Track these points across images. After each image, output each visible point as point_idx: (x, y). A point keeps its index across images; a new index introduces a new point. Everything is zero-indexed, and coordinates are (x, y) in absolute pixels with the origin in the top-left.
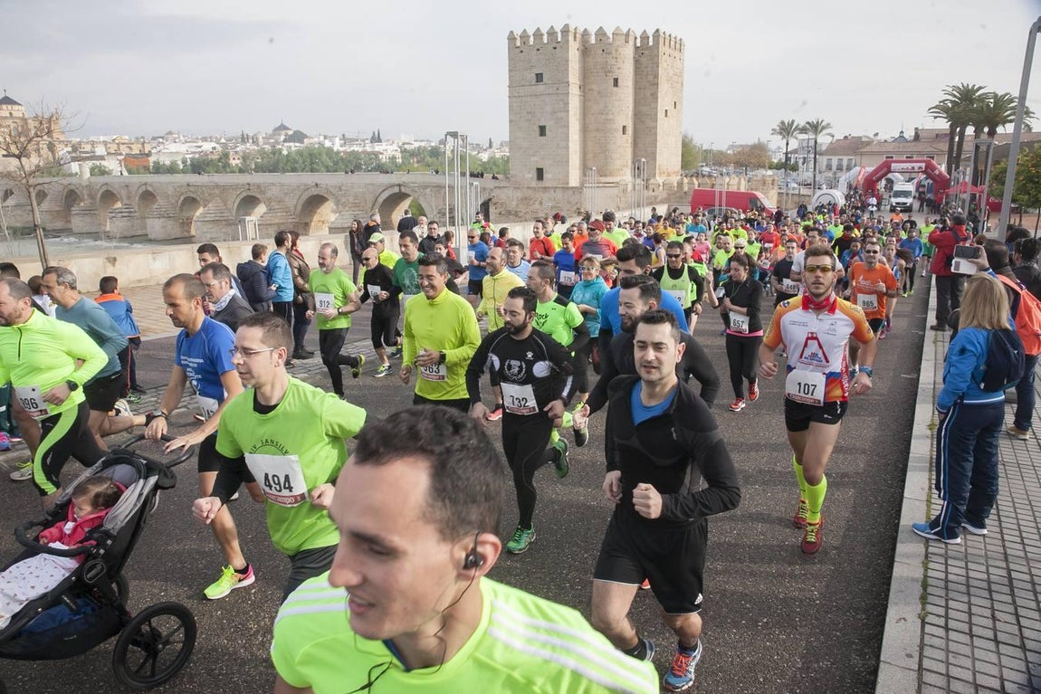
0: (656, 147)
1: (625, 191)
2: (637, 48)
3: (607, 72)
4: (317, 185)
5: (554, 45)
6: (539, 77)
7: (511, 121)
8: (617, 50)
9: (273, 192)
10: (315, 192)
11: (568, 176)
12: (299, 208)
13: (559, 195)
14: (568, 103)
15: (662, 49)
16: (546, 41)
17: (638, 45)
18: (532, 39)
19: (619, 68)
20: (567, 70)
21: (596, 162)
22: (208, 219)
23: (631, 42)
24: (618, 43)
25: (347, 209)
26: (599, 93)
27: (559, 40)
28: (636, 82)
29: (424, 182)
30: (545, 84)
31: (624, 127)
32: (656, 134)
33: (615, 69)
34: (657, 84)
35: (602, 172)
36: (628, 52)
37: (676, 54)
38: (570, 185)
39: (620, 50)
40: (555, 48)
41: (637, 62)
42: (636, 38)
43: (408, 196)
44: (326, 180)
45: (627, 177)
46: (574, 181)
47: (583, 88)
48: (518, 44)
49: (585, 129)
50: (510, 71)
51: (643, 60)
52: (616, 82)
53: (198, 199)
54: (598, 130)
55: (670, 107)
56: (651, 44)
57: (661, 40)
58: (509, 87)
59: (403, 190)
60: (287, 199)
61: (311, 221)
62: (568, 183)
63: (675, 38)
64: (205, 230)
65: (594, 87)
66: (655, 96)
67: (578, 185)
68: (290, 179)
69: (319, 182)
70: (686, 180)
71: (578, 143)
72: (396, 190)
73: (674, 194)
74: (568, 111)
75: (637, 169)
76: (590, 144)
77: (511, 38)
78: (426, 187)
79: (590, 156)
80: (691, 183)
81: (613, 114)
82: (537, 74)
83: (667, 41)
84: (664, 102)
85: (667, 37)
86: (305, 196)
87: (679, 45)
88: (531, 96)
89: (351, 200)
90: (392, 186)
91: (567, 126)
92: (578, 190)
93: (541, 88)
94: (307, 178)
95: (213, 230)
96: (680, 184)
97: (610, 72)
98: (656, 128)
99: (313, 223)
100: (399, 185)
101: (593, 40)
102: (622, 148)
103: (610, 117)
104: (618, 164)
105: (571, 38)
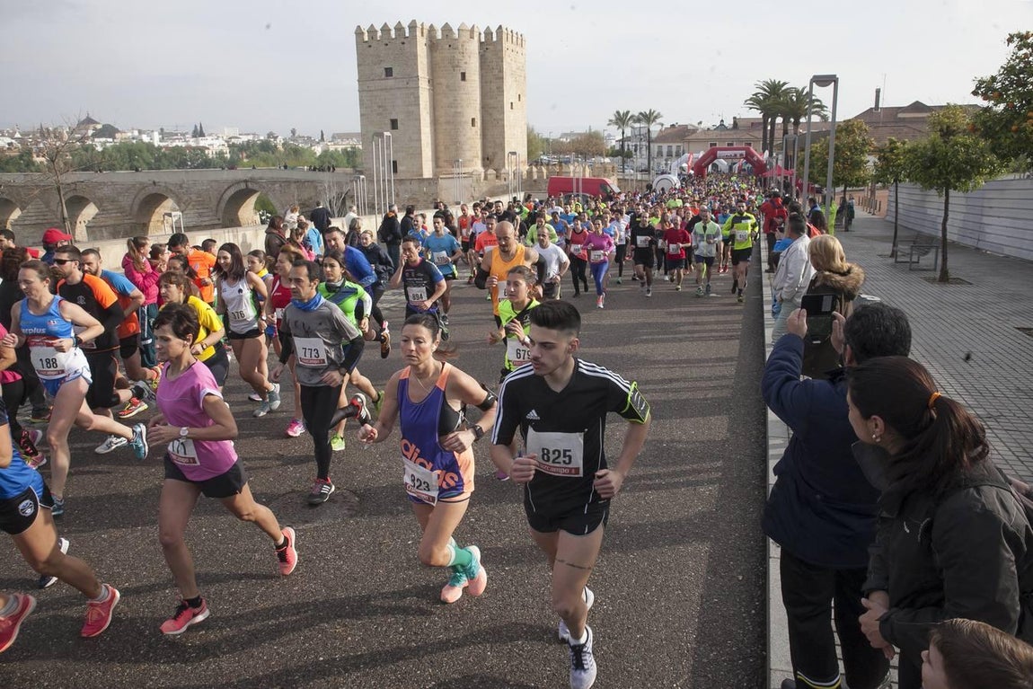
0: (504, 138)
1: (478, 181)
2: (481, 43)
3: (455, 67)
4: (154, 183)
5: (403, 40)
6: (389, 72)
7: (362, 115)
8: (462, 46)
9: (106, 191)
10: (153, 190)
11: (421, 168)
12: (136, 208)
13: (415, 186)
14: (419, 97)
15: (506, 45)
16: (394, 37)
17: (483, 40)
18: (379, 34)
19: (466, 63)
20: (416, 64)
21: (448, 155)
22: (29, 222)
23: (476, 38)
24: (464, 39)
25: (190, 207)
26: (447, 87)
27: (407, 35)
28: (482, 77)
29: (273, 178)
30: (396, 78)
31: (473, 120)
32: (503, 126)
33: (462, 64)
34: (503, 78)
35: (454, 162)
36: (473, 48)
37: (518, 49)
38: (425, 176)
39: (466, 46)
40: (403, 43)
41: (482, 57)
42: (480, 34)
43: (255, 192)
44: (168, 177)
45: (478, 167)
46: (428, 172)
47: (432, 82)
48: (366, 39)
49: (435, 122)
50: (359, 65)
51: (488, 54)
52: (463, 76)
53: (13, 200)
54: (448, 123)
55: (515, 100)
56: (495, 39)
57: (504, 36)
58: (358, 81)
59: (250, 185)
60: (121, 198)
61: (149, 221)
62: (422, 175)
63: (517, 34)
64: (26, 234)
65: (443, 81)
66: (500, 90)
67: (431, 177)
68: (123, 176)
69: (156, 180)
70: (535, 169)
71: (430, 135)
72: (243, 186)
73: (529, 184)
74: (419, 105)
75: (487, 161)
76: (441, 136)
77: (359, 33)
78: (274, 183)
79: (441, 148)
80: (540, 172)
81: (462, 107)
82: (386, 69)
83: (510, 37)
84: (509, 95)
85: (510, 33)
86: (142, 196)
87: (520, 41)
88: (382, 90)
89: (194, 197)
90: (238, 182)
91: (418, 120)
92: (433, 181)
93: (390, 82)
94: (145, 176)
95: (35, 234)
96: (530, 173)
97: (457, 66)
98: (503, 120)
99: (151, 224)
100: (246, 181)
101: (439, 35)
102: (472, 139)
103: (459, 110)
104: (468, 155)
105: (419, 34)
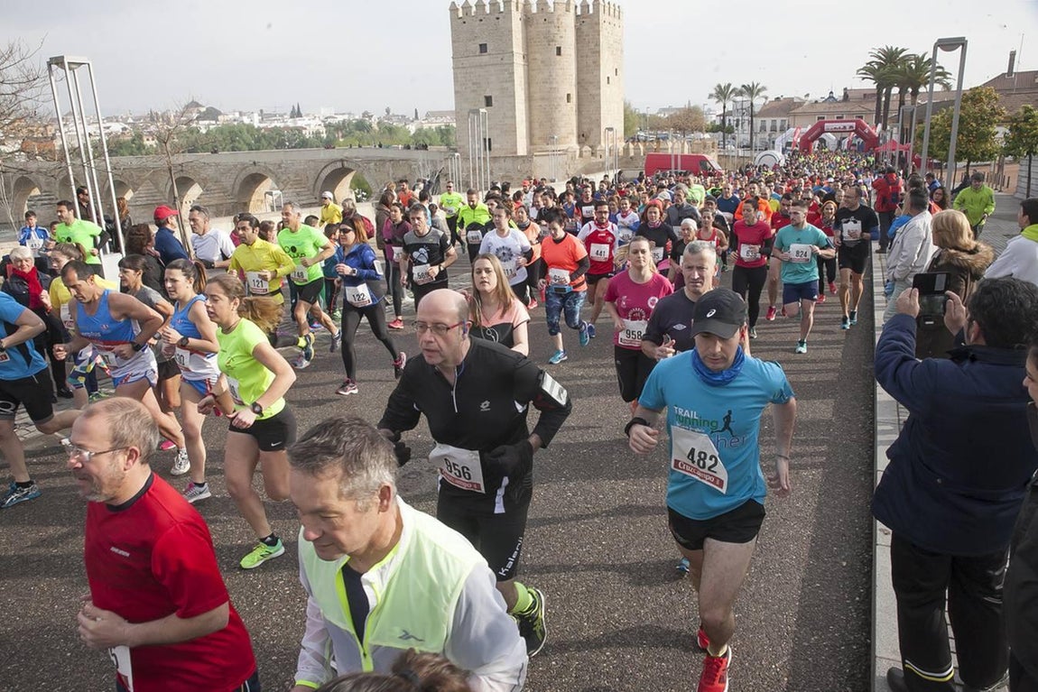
0: (600, 114)
1: (573, 158)
2: (577, 16)
3: (550, 41)
4: (254, 163)
5: (497, 15)
6: (483, 48)
7: (456, 92)
8: (558, 19)
9: (210, 172)
10: (253, 170)
11: (516, 146)
12: (237, 188)
13: (508, 164)
14: (513, 73)
15: (603, 17)
16: (488, 12)
17: (579, 13)
18: (474, 9)
19: (561, 37)
20: (511, 40)
21: (542, 132)
22: (140, 203)
23: (572, 11)
24: (559, 12)
25: (289, 186)
26: (542, 62)
27: (502, 10)
28: (578, 51)
29: (367, 157)
30: (490, 54)
31: (568, 95)
32: (600, 101)
33: (557, 37)
34: (599, 52)
35: (549, 139)
36: (569, 22)
37: (616, 21)
38: (519, 154)
39: (562, 19)
40: (498, 18)
41: (578, 30)
42: (576, 7)
43: (350, 170)
44: (267, 157)
45: (573, 143)
46: (522, 150)
47: (526, 57)
48: (461, 15)
49: (529, 99)
50: (453, 42)
51: (584, 28)
52: (559, 49)
53: (126, 182)
54: (543, 99)
55: (612, 75)
56: (591, 12)
57: (601, 8)
58: (453, 58)
59: (346, 165)
60: (223, 179)
61: (250, 200)
62: (516, 152)
63: (614, 5)
64: (137, 215)
65: (537, 56)
66: (597, 64)
67: (526, 154)
68: (225, 157)
69: (256, 161)
70: (631, 146)
71: (524, 112)
72: (339, 165)
73: (626, 160)
74: (513, 81)
75: (583, 137)
76: (535, 112)
77: (453, 9)
78: (369, 162)
79: (536, 125)
80: (637, 148)
81: (557, 83)
82: (481, 45)
83: (607, 9)
84: (606, 69)
85: (607, 5)
86: (243, 176)
87: (617, 12)
88: (476, 66)
89: (292, 177)
90: (335, 161)
91: (513, 96)
92: (528, 158)
93: (485, 58)
94: (245, 157)
95: (146, 215)
96: (626, 150)
97: (553, 41)
98: (599, 95)
99: (252, 203)
100: (342, 161)
101: (534, 10)
102: (567, 118)
103: (554, 86)
104: (563, 131)
105: (513, 8)
